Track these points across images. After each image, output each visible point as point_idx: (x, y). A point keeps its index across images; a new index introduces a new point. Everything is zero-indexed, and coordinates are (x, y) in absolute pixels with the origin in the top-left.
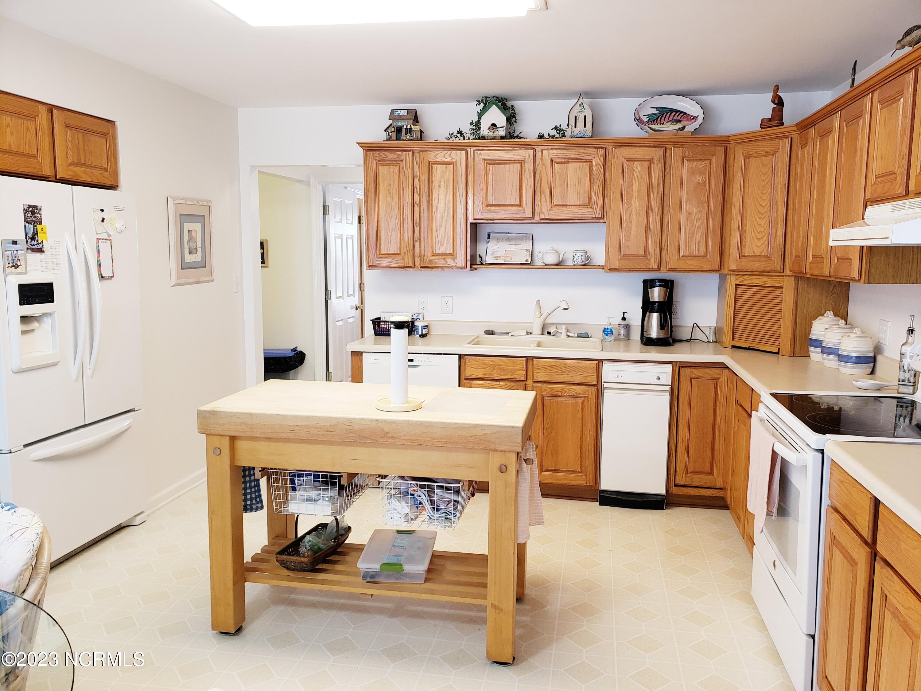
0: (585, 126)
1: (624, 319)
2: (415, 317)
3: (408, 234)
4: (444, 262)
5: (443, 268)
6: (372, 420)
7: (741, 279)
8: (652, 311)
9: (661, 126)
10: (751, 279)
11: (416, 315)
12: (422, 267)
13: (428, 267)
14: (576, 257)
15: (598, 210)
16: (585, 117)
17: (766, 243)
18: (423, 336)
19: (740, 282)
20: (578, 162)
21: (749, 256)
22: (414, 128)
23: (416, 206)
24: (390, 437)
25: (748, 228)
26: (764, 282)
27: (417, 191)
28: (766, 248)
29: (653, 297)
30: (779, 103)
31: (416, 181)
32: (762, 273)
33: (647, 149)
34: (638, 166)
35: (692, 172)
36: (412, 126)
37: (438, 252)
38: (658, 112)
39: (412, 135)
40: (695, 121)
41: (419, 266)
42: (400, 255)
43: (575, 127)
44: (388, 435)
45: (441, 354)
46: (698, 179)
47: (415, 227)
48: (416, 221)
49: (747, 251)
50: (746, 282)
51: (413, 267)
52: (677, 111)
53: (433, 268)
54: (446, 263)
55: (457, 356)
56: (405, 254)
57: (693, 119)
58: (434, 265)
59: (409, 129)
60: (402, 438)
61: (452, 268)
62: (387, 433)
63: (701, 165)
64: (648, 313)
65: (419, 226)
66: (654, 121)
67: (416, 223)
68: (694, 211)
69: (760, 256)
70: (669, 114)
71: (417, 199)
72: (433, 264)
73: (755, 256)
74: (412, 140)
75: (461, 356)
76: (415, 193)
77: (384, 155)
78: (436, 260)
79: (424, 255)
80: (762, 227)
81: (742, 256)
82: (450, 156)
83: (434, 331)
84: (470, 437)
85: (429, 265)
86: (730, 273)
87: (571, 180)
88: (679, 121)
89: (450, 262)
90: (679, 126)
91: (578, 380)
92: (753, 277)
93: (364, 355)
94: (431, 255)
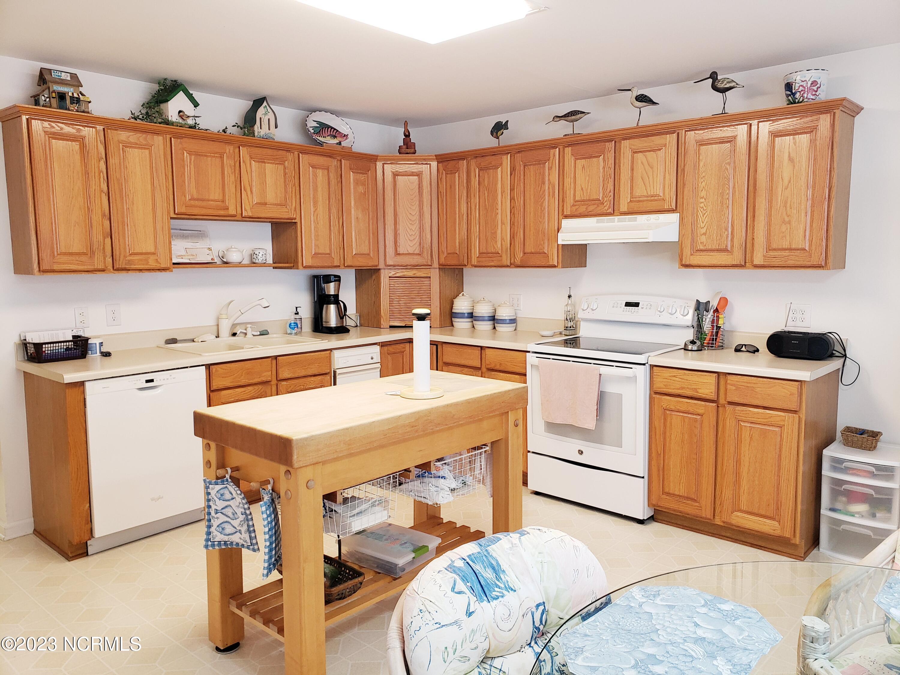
0: (269, 129)
1: (297, 313)
3: (97, 228)
4: (144, 263)
5: (141, 270)
7: (394, 273)
8: (329, 303)
9: (324, 139)
10: (402, 272)
12: (115, 270)
14: (260, 255)
15: (293, 211)
16: (269, 120)
17: (418, 243)
18: (105, 355)
19: (393, 275)
20: (273, 163)
21: (403, 254)
22: (83, 97)
23: (103, 196)
25: (401, 231)
26: (414, 274)
27: (104, 177)
28: (418, 248)
29: (329, 291)
30: (407, 135)
32: (415, 267)
33: (325, 158)
34: (320, 172)
35: (357, 183)
36: (79, 95)
37: (136, 250)
38: (318, 125)
39: (82, 106)
40: (346, 139)
41: (111, 269)
43: (261, 128)
45: (187, 367)
46: (361, 189)
47: (104, 220)
48: (104, 212)
49: (401, 250)
50: (398, 275)
51: (104, 270)
52: (332, 128)
55: (204, 367)
56: (94, 253)
57: (344, 136)
58: (132, 267)
59: (77, 98)
61: (155, 269)
63: (362, 177)
64: (325, 306)
66: (318, 133)
67: (105, 215)
68: (360, 216)
69: (413, 254)
70: (326, 129)
72: (131, 265)
73: (409, 254)
75: (208, 367)
77: (59, 127)
78: (134, 260)
79: (120, 254)
80: (413, 231)
81: (397, 254)
82: (145, 139)
85: (127, 267)
86: (385, 267)
87: (269, 180)
88: (335, 137)
89: (152, 263)
90: (336, 141)
91: (316, 372)
92: (404, 270)
93: (87, 384)
94: (128, 254)
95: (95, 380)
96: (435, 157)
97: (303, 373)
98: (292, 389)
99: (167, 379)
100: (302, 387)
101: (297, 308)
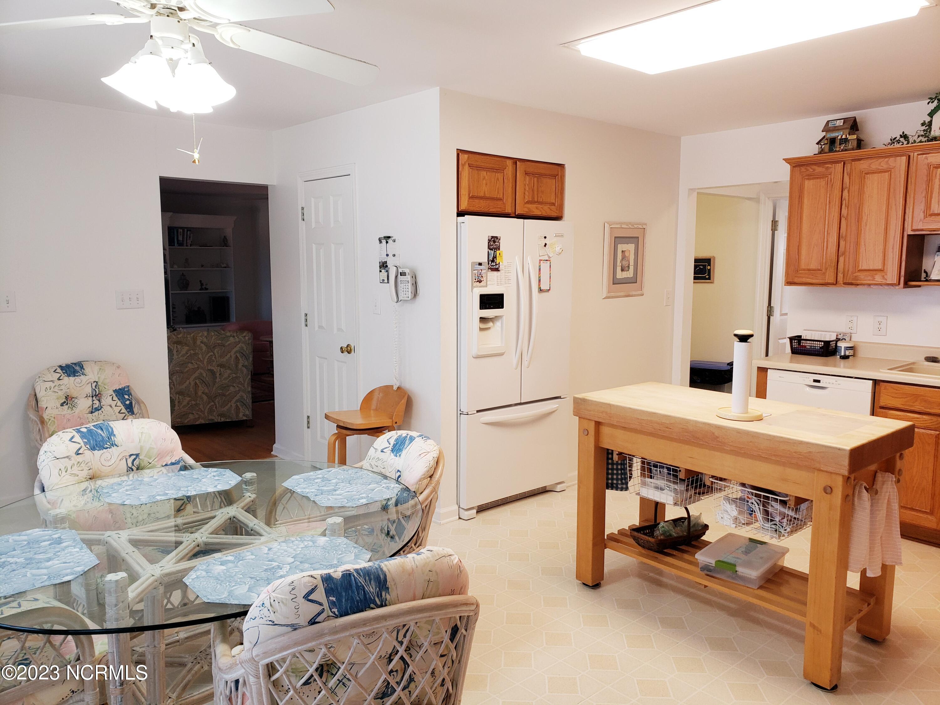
2: (840, 337)
3: (832, 248)
4: (871, 278)
5: (869, 285)
11: (842, 335)
12: (845, 284)
13: (851, 284)
18: (845, 357)
22: (849, 137)
23: (843, 220)
27: (846, 203)
31: (845, 193)
36: (848, 135)
37: (865, 267)
39: (847, 145)
41: (842, 283)
42: (822, 271)
45: (852, 378)
47: (841, 241)
48: (842, 234)
51: (836, 283)
53: (858, 285)
54: (874, 279)
55: (871, 381)
56: (826, 269)
58: (859, 282)
59: (844, 139)
60: (731, 444)
61: (881, 285)
65: (845, 240)
67: (842, 237)
71: (844, 212)
72: (857, 280)
74: (846, 150)
75: (876, 382)
76: (843, 206)
77: (812, 169)
78: (862, 275)
79: (848, 271)
82: (887, 163)
83: (861, 353)
84: (795, 452)
85: (853, 282)
89: (878, 278)
93: (769, 370)
94: (856, 271)
95: (778, 369)
99: (833, 383)
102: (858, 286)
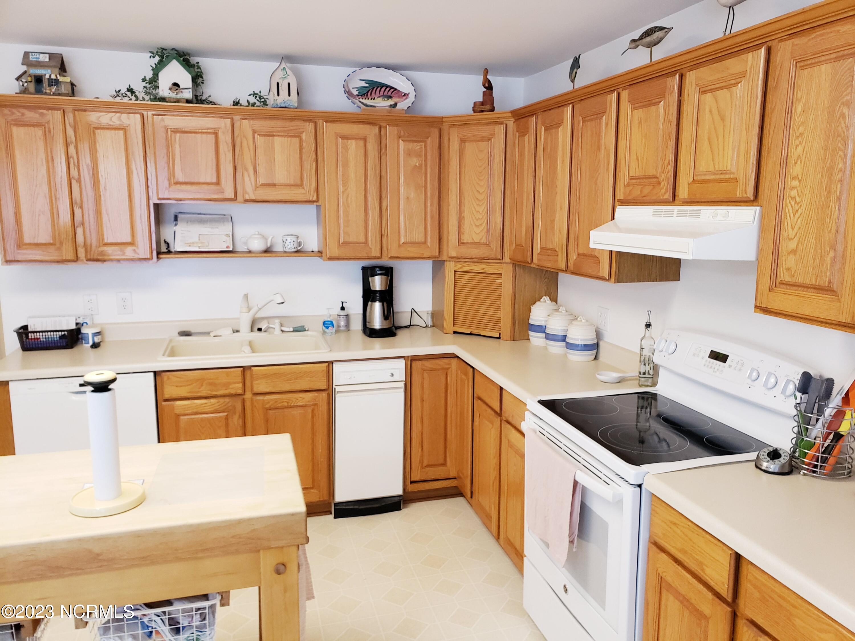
0: (289, 95)
1: (343, 308)
2: (80, 321)
3: (65, 217)
4: (121, 253)
5: (118, 260)
6: (70, 541)
7: (459, 266)
8: (374, 301)
9: (372, 101)
10: (469, 266)
11: (81, 319)
12: (89, 260)
13: (97, 260)
14: (287, 242)
15: (312, 192)
16: (289, 84)
17: (485, 230)
18: (95, 346)
19: (459, 269)
20: (285, 136)
21: (468, 243)
22: (61, 79)
23: (74, 182)
24: (104, 560)
25: (466, 214)
26: (483, 269)
27: (74, 162)
28: (485, 236)
29: (374, 286)
30: (489, 87)
31: (72, 150)
32: (481, 260)
33: (361, 126)
34: (352, 144)
35: (409, 154)
36: (58, 76)
37: (110, 241)
38: (367, 85)
39: (60, 88)
40: (406, 98)
41: (85, 259)
42: (55, 245)
43: (278, 95)
44: (101, 558)
45: (129, 373)
46: (415, 161)
47: (75, 208)
48: (76, 200)
49: (466, 238)
50: (465, 269)
51: (76, 259)
52: (387, 86)
53: (105, 261)
54: (124, 254)
55: (153, 373)
56: (61, 243)
57: (404, 95)
58: (106, 258)
59: (55, 80)
61: (132, 260)
62: (98, 555)
63: (417, 146)
64: (370, 303)
65: (81, 207)
66: (364, 95)
67: (76, 203)
68: (412, 195)
69: (479, 244)
70: (379, 89)
71: (74, 172)
72: (104, 256)
73: (475, 243)
74: (59, 95)
75: (156, 373)
76: (72, 165)
77: (19, 112)
78: (109, 250)
79: (91, 244)
80: (481, 214)
81: (461, 243)
82: (119, 119)
83: (109, 337)
85: (98, 257)
86: (449, 259)
87: (279, 157)
88: (390, 97)
89: (129, 252)
90: (391, 102)
91: (307, 387)
92: (471, 264)
93: (11, 383)
94: (101, 244)
96: (510, 115)
97: (287, 388)
98: (272, 405)
100: (286, 404)
101: (342, 303)
102: (105, 263)
